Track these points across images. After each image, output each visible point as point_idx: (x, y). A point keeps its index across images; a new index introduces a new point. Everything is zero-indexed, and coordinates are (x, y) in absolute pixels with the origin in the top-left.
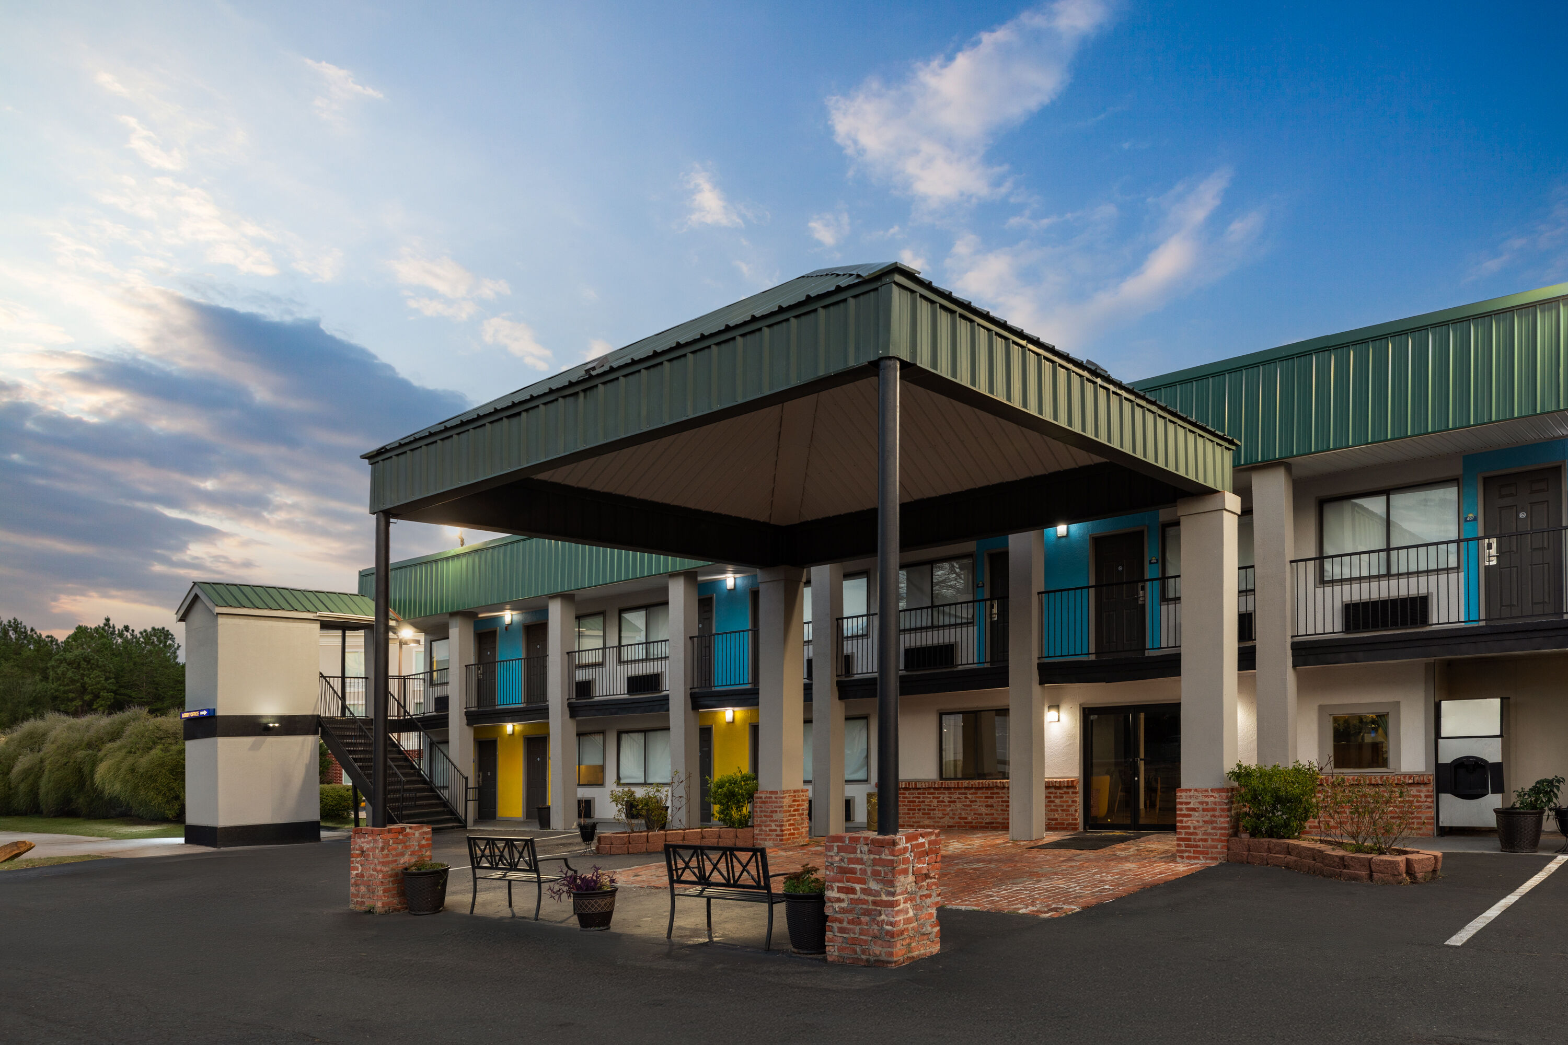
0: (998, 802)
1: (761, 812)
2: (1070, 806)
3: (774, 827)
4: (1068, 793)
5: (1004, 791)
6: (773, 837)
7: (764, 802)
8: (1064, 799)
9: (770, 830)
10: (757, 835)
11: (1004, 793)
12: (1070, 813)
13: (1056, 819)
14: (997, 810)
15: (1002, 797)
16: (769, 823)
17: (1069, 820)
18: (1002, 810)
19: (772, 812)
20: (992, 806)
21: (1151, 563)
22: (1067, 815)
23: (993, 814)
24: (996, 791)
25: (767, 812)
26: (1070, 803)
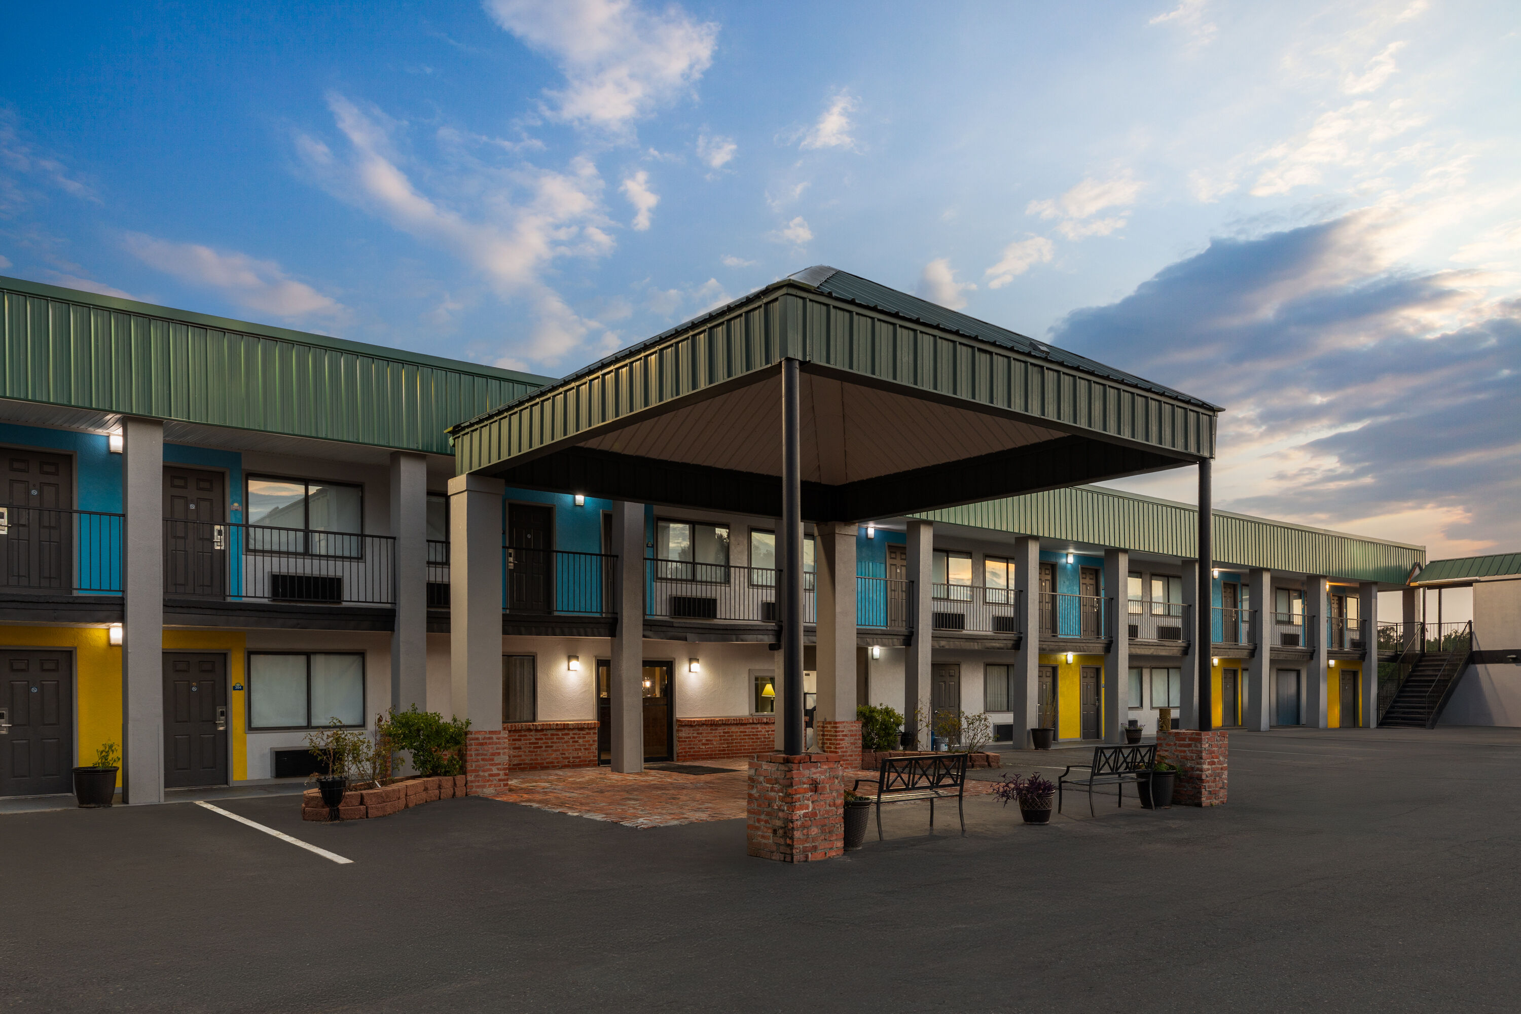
0: (526, 744)
1: (477, 755)
2: (591, 745)
3: (495, 771)
4: (590, 734)
5: (531, 733)
6: (495, 782)
7: (482, 744)
8: (586, 739)
9: (491, 775)
10: (472, 782)
11: (532, 735)
12: (591, 751)
13: (580, 757)
14: (525, 752)
15: (530, 740)
16: (488, 767)
17: (590, 757)
18: (529, 751)
19: (493, 754)
20: (520, 748)
21: (648, 546)
22: (589, 753)
23: (521, 756)
24: (523, 733)
25: (486, 755)
26: (591, 742)
